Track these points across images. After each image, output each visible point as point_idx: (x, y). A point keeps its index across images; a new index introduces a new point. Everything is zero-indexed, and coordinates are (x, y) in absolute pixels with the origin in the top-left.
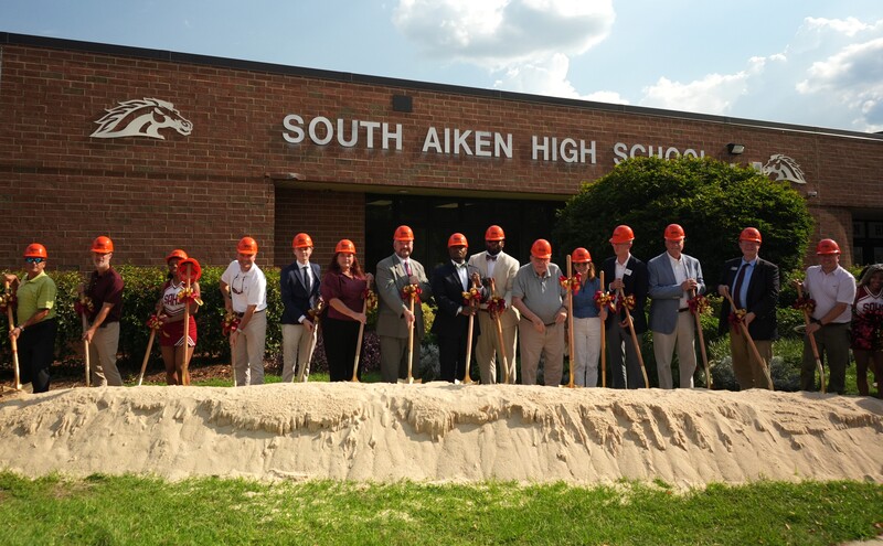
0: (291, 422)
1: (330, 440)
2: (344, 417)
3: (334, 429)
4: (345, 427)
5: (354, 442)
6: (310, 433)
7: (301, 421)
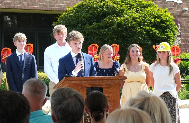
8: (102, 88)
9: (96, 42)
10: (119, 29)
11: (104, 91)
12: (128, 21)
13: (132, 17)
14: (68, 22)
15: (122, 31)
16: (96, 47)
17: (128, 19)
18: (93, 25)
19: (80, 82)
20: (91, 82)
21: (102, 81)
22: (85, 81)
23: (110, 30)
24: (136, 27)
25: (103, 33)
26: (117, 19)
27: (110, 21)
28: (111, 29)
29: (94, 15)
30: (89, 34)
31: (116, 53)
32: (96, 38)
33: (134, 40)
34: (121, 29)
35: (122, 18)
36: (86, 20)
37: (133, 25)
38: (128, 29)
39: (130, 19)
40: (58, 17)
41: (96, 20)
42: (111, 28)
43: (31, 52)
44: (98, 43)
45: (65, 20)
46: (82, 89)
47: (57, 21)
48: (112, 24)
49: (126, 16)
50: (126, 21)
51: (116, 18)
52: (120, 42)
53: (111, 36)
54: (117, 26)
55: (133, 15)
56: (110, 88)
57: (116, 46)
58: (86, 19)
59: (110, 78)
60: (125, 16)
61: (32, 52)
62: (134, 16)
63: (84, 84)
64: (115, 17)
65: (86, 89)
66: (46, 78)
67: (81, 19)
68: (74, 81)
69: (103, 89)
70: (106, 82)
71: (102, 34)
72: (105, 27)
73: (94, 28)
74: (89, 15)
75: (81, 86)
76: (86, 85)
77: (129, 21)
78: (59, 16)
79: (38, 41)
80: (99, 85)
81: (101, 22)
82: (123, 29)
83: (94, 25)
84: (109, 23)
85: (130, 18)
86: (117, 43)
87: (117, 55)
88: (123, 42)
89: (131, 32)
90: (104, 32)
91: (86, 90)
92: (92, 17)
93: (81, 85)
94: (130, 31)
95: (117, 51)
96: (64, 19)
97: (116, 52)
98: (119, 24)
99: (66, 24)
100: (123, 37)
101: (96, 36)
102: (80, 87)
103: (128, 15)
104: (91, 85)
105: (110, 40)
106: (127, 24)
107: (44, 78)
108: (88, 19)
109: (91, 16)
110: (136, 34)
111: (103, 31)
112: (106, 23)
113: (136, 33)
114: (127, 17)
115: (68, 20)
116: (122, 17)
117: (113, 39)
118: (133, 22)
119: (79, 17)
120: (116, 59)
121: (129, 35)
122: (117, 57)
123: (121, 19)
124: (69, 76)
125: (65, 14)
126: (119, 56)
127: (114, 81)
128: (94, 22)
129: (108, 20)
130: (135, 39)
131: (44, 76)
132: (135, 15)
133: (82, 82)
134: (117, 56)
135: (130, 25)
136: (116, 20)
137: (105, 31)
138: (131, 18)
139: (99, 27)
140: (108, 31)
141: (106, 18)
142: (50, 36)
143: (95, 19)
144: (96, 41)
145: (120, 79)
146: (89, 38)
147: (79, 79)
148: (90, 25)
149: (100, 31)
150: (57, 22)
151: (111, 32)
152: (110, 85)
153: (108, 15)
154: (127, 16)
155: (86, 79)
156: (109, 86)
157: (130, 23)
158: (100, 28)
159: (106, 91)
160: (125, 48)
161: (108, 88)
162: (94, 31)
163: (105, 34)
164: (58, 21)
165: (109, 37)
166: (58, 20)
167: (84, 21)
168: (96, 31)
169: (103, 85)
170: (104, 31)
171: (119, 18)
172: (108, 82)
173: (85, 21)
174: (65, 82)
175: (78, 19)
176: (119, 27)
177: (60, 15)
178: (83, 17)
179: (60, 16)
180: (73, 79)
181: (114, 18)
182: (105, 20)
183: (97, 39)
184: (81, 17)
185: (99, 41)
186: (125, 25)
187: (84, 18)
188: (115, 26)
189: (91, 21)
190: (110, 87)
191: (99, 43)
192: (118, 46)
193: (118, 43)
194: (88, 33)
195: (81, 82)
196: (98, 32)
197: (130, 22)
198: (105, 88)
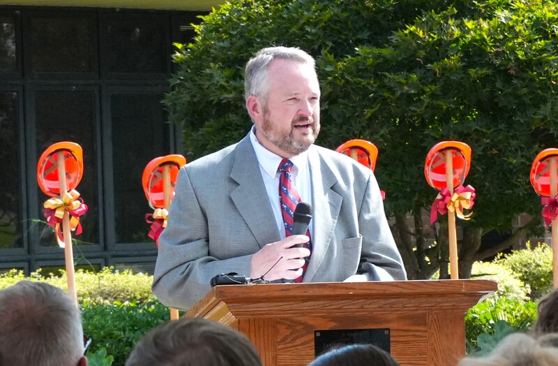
8: (386, 332)
9: (367, 133)
10: (472, 71)
11: (392, 345)
12: (514, 38)
13: (529, 18)
14: (241, 42)
15: (485, 80)
16: (368, 154)
17: (512, 27)
18: (354, 55)
19: (285, 306)
20: (335, 305)
21: (382, 302)
22: (309, 303)
23: (430, 80)
24: (547, 62)
25: (399, 93)
26: (461, 26)
27: (430, 36)
28: (435, 74)
29: (358, 13)
30: (338, 97)
31: (455, 181)
32: (368, 113)
33: (542, 120)
34: (480, 72)
35: (485, 25)
36: (321, 34)
37: (535, 55)
38: (512, 72)
39: (522, 28)
40: (198, 22)
41: (365, 35)
42: (435, 67)
43: (72, 180)
44: (376, 137)
45: (230, 34)
46: (294, 340)
47: (193, 42)
48: (438, 50)
49: (502, 15)
50: (505, 36)
51: (458, 22)
52: (476, 130)
53: (435, 102)
54: (462, 59)
55: (533, 8)
56: (417, 333)
57: (459, 150)
58: (324, 28)
59: (418, 290)
60: (498, 13)
61: (78, 182)
62: (538, 13)
63: (303, 314)
64: (452, 17)
65: (312, 336)
66: (147, 298)
67: (302, 29)
68: (259, 302)
69: (389, 336)
70: (401, 305)
71: (393, 94)
72: (409, 64)
73: (359, 70)
74: (337, 10)
75: (289, 327)
76: (311, 322)
77: (517, 35)
78: (199, 17)
79: (108, 132)
80: (373, 320)
81: (388, 42)
82: (490, 72)
83: (358, 55)
84: (424, 48)
85: (523, 21)
86: (463, 137)
87: (461, 187)
88: (489, 129)
89: (526, 86)
90: (402, 89)
91: (313, 343)
92: (349, 23)
93: (292, 321)
94: (523, 79)
95: (459, 171)
96: (225, 32)
97: (457, 176)
98: (474, 53)
99: (235, 54)
100: (492, 110)
101: (366, 107)
102: (284, 331)
103: (512, 10)
104: (334, 319)
105: (432, 122)
106: (508, 48)
107: (135, 297)
108: (332, 30)
109: (345, 15)
110: (548, 96)
111: (400, 83)
112: (414, 44)
113: (549, 87)
114: (506, 18)
115: (242, 37)
116: (484, 19)
117: (445, 119)
118: (536, 40)
119: (293, 21)
120: (457, 205)
121: (518, 97)
122: (460, 198)
123: (481, 29)
124: (235, 279)
125: (227, 10)
126: (468, 195)
127: (439, 300)
128: (359, 42)
129: (421, 34)
130: (546, 116)
131: (137, 287)
132: (546, 9)
133: (296, 306)
134: (463, 195)
135: (520, 54)
136: (457, 32)
137: (407, 84)
138: (526, 21)
139: (383, 66)
140: (423, 84)
141: (413, 24)
142: (163, 106)
143: (361, 29)
144: (369, 127)
145: (465, 294)
146: (334, 116)
147: (283, 293)
148: (339, 56)
149: (386, 81)
150: (191, 45)
151: (433, 87)
152: (419, 320)
153: (423, 12)
154: (506, 12)
155: (311, 292)
156: (419, 325)
157: (520, 44)
158: (388, 71)
159: (400, 346)
160: (499, 157)
161: (408, 331)
162: (360, 83)
163: (409, 96)
164: (197, 39)
165: (427, 107)
166: (196, 34)
167: (315, 38)
168: (368, 84)
169: (389, 322)
170: (403, 81)
171: (470, 24)
172: (411, 304)
173: (318, 40)
174: (218, 308)
175: (287, 29)
176: (471, 65)
177: (206, 13)
178: (308, 23)
179: (206, 18)
180: (254, 295)
181: (450, 22)
182: (406, 35)
183: (370, 119)
184: (298, 20)
185: (381, 127)
186: (497, 54)
187: (315, 25)
188: (453, 60)
189: (347, 40)
190: (419, 328)
191: (382, 136)
192: (465, 147)
193: (468, 135)
194: (331, 93)
195: (288, 307)
196: (375, 85)
197: (520, 40)
198: (397, 334)
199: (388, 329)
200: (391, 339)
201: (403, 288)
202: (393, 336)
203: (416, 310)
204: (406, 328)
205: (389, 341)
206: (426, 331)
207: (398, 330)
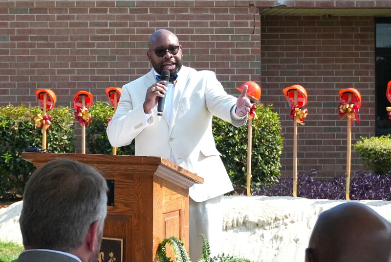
0: (233, 221)
1: (262, 236)
2: (276, 219)
3: (267, 228)
4: (277, 227)
5: (281, 238)
6: (248, 229)
7: (241, 221)
8: (112, 182)
11: (115, 189)
56: (128, 184)
70: (117, 168)
127: (136, 166)
152: (129, 177)
156: (129, 179)
159: (120, 189)
161: (124, 182)
169: (114, 176)
172: (122, 168)
190: (129, 181)
198: (118, 183)
199: (114, 181)
200: (115, 186)
201: (111, 159)
202: (116, 184)
203: (126, 171)
204: (123, 180)
205: (114, 187)
206: (133, 183)
207: (119, 181)
